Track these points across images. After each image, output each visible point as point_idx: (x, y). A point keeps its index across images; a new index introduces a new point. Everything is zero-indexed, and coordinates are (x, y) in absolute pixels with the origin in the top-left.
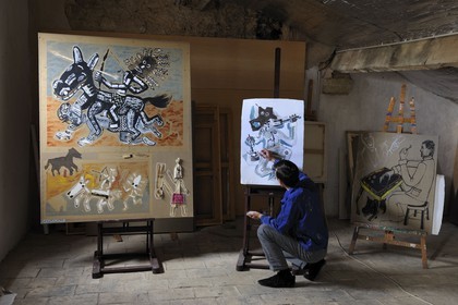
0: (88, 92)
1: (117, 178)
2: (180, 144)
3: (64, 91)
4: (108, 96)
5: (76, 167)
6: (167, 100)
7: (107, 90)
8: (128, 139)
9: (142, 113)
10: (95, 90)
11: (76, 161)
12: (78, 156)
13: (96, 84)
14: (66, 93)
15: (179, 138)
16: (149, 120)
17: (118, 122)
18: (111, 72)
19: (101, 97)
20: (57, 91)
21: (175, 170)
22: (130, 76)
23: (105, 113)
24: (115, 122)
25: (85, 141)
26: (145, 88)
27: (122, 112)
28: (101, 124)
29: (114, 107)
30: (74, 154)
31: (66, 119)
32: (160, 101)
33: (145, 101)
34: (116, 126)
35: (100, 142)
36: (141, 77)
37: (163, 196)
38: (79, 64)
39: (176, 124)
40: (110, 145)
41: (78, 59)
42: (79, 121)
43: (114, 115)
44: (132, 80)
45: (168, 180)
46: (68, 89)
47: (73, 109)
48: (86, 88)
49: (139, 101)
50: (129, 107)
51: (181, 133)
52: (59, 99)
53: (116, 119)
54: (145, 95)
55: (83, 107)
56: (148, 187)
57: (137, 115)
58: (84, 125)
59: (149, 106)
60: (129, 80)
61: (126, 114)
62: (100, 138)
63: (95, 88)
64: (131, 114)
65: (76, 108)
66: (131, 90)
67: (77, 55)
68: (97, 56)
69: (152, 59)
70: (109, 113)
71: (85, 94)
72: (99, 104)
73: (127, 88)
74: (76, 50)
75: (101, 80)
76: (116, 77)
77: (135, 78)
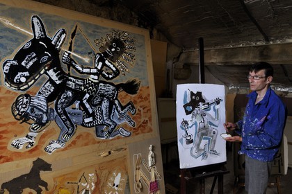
0: (55, 78)
1: (97, 184)
2: (151, 130)
3: (21, 77)
4: (80, 82)
5: (45, 184)
6: (137, 85)
7: (78, 75)
8: (106, 133)
9: (116, 102)
10: (62, 75)
11: (44, 175)
12: (47, 167)
13: (65, 67)
14: (23, 80)
15: (149, 124)
16: (123, 108)
17: (93, 115)
18: (81, 54)
19: (71, 84)
20: (10, 77)
21: (150, 158)
22: (102, 60)
23: (77, 104)
24: (89, 115)
25: (56, 145)
26: (117, 73)
27: (97, 101)
28: (74, 120)
29: (87, 96)
30: (41, 165)
31: (25, 117)
32: (131, 87)
33: (118, 87)
34: (90, 119)
35: (74, 143)
36: (112, 60)
37: (142, 189)
38: (41, 39)
39: (146, 110)
40: (86, 144)
41: (38, 33)
42: (45, 118)
43: (88, 106)
44: (104, 64)
45: (144, 170)
46: (27, 74)
47: (35, 101)
48: (51, 72)
49: (112, 88)
50: (103, 96)
51: (150, 120)
52: (13, 89)
53: (91, 111)
54: (117, 81)
55: (49, 99)
56: (128, 184)
57: (112, 104)
58: (52, 124)
59: (122, 93)
60: (101, 64)
61: (100, 104)
62: (74, 138)
63: (62, 72)
64: (105, 104)
65: (39, 101)
66: (104, 76)
67: (37, 28)
68: (64, 32)
69: (121, 42)
70: (82, 104)
71: (51, 80)
72: (70, 94)
73: (99, 73)
74: (35, 20)
75: (70, 62)
76: (87, 60)
77: (107, 62)
